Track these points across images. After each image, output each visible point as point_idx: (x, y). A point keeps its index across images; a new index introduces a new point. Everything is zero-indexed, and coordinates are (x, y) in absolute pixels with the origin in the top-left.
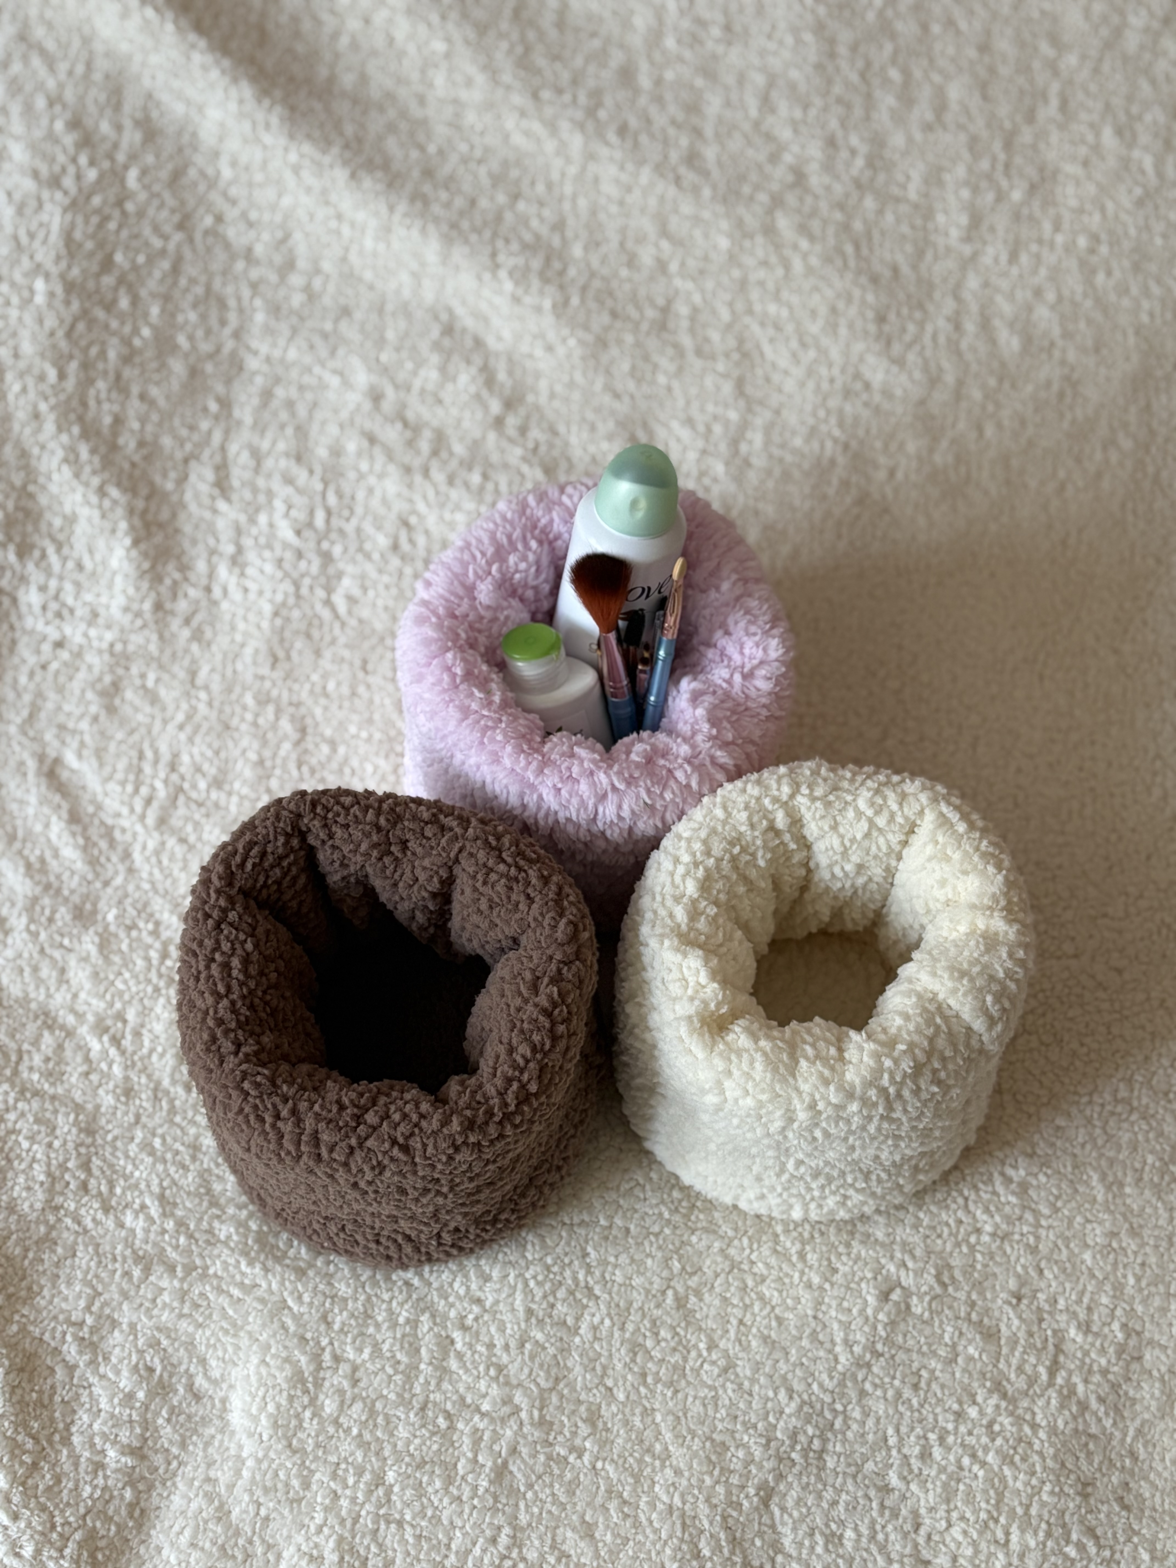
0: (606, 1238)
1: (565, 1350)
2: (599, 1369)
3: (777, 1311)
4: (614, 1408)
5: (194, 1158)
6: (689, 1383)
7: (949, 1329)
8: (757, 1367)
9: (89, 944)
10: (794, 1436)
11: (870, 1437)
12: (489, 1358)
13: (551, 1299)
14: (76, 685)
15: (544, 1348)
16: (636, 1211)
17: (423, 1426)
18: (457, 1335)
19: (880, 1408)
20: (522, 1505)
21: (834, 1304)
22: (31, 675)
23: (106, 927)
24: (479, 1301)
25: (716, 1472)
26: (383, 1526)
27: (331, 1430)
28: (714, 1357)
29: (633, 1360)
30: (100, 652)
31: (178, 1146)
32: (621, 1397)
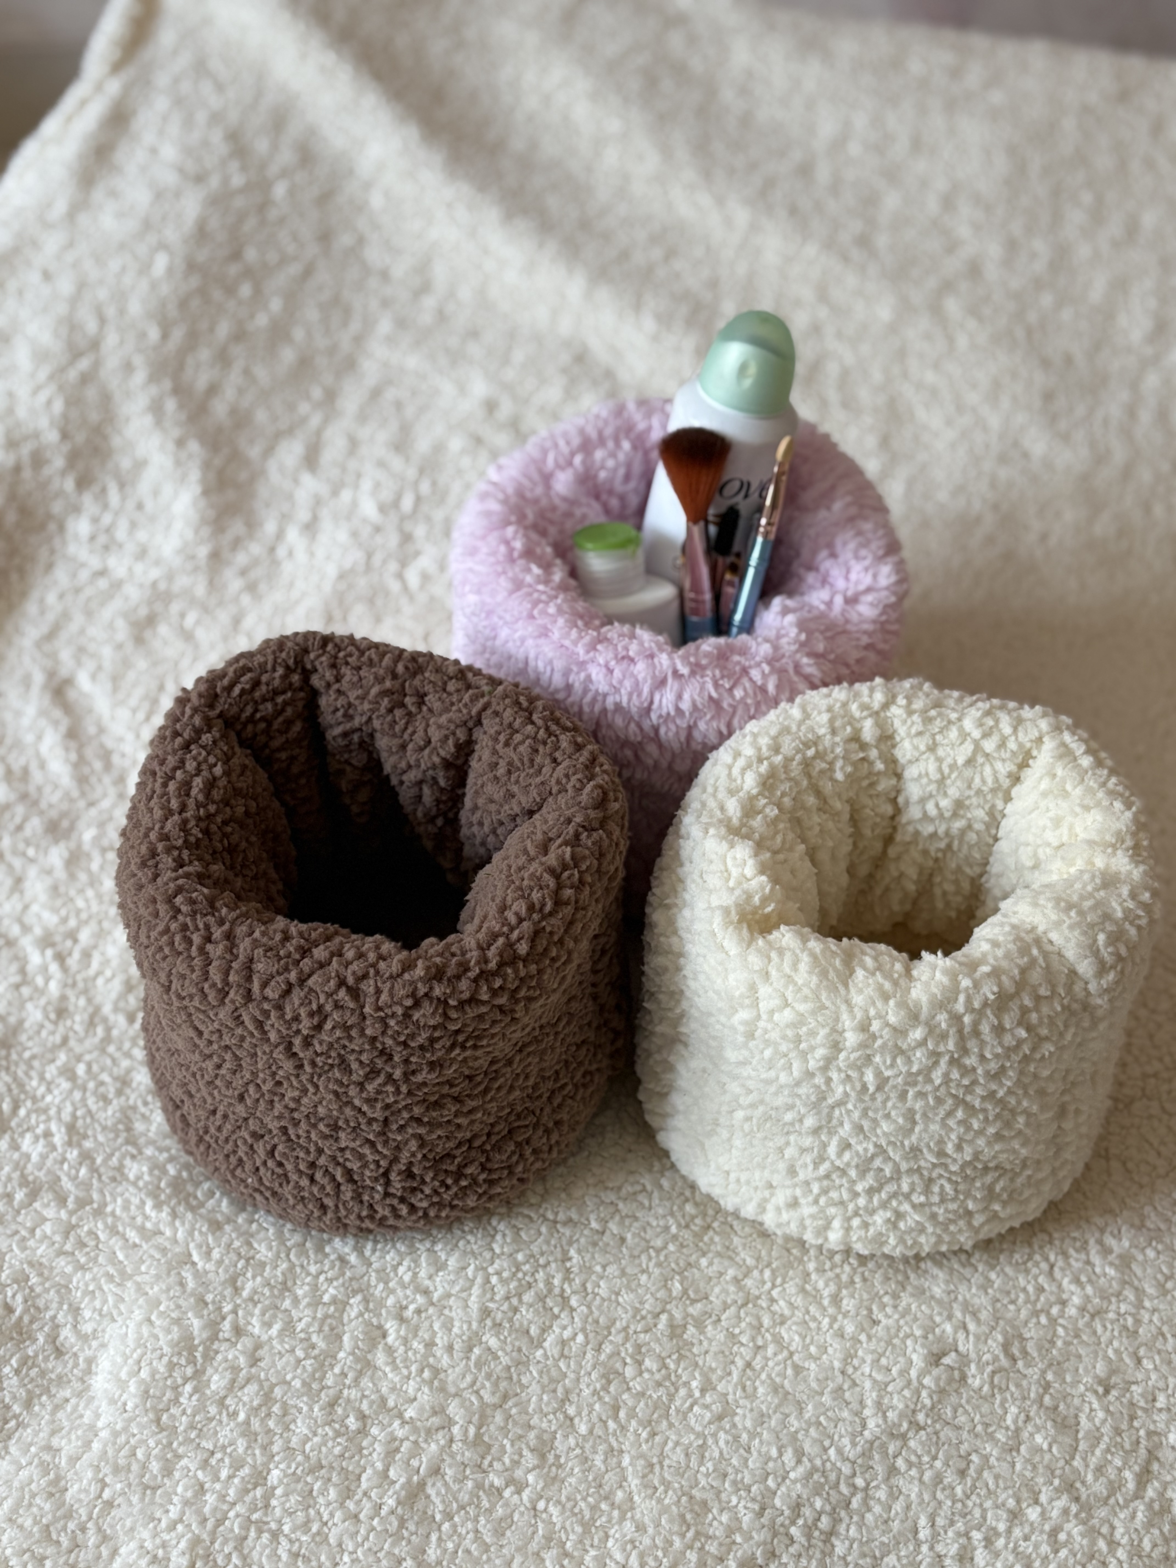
0: (595, 1244)
1: (522, 1363)
2: (560, 1390)
3: (796, 1357)
4: (572, 1441)
5: (119, 1093)
6: (671, 1425)
7: (1014, 1410)
8: (761, 1419)
9: (56, 856)
10: (797, 1508)
11: (896, 1525)
12: (425, 1357)
13: (515, 1301)
14: (107, 613)
15: (496, 1358)
16: (636, 1219)
17: (329, 1424)
18: (391, 1326)
19: (914, 1491)
20: (434, 1537)
21: (869, 1358)
22: (61, 596)
23: (79, 846)
24: (426, 1292)
25: (690, 1535)
26: (253, 1534)
27: (213, 1410)
28: (708, 1399)
29: (605, 1389)
30: (141, 586)
31: (105, 1077)
32: (583, 1429)
